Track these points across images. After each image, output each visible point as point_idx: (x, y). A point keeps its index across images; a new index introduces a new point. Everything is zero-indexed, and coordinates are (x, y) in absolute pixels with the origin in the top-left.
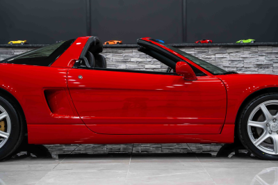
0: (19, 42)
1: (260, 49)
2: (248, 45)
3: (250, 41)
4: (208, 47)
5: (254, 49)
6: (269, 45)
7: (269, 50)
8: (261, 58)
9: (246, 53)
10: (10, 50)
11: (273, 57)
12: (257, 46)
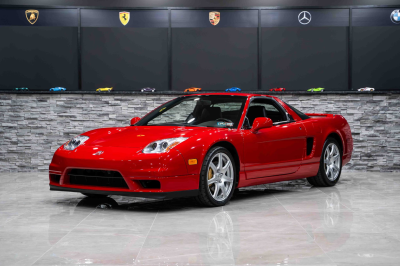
0: (107, 89)
1: (329, 97)
2: (319, 94)
3: (320, 89)
4: (281, 94)
5: (323, 97)
6: (337, 94)
7: (337, 98)
8: (329, 106)
9: (316, 101)
10: (99, 97)
11: (341, 104)
12: (326, 94)
